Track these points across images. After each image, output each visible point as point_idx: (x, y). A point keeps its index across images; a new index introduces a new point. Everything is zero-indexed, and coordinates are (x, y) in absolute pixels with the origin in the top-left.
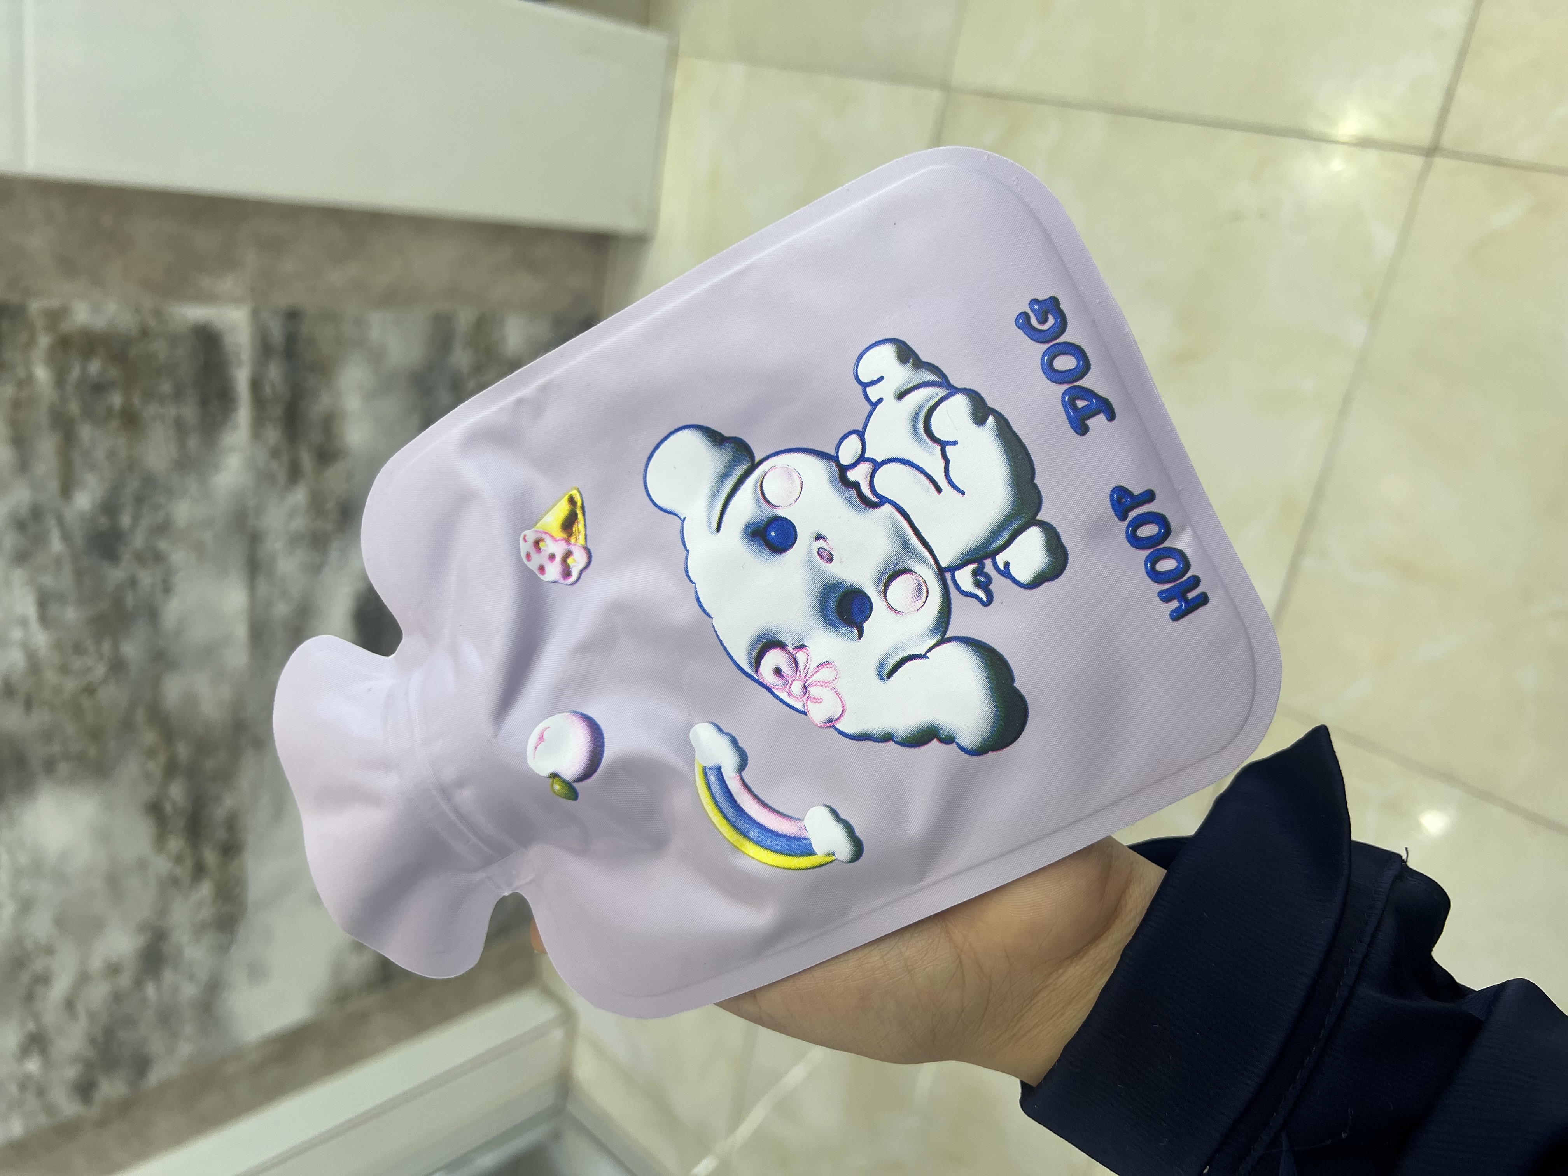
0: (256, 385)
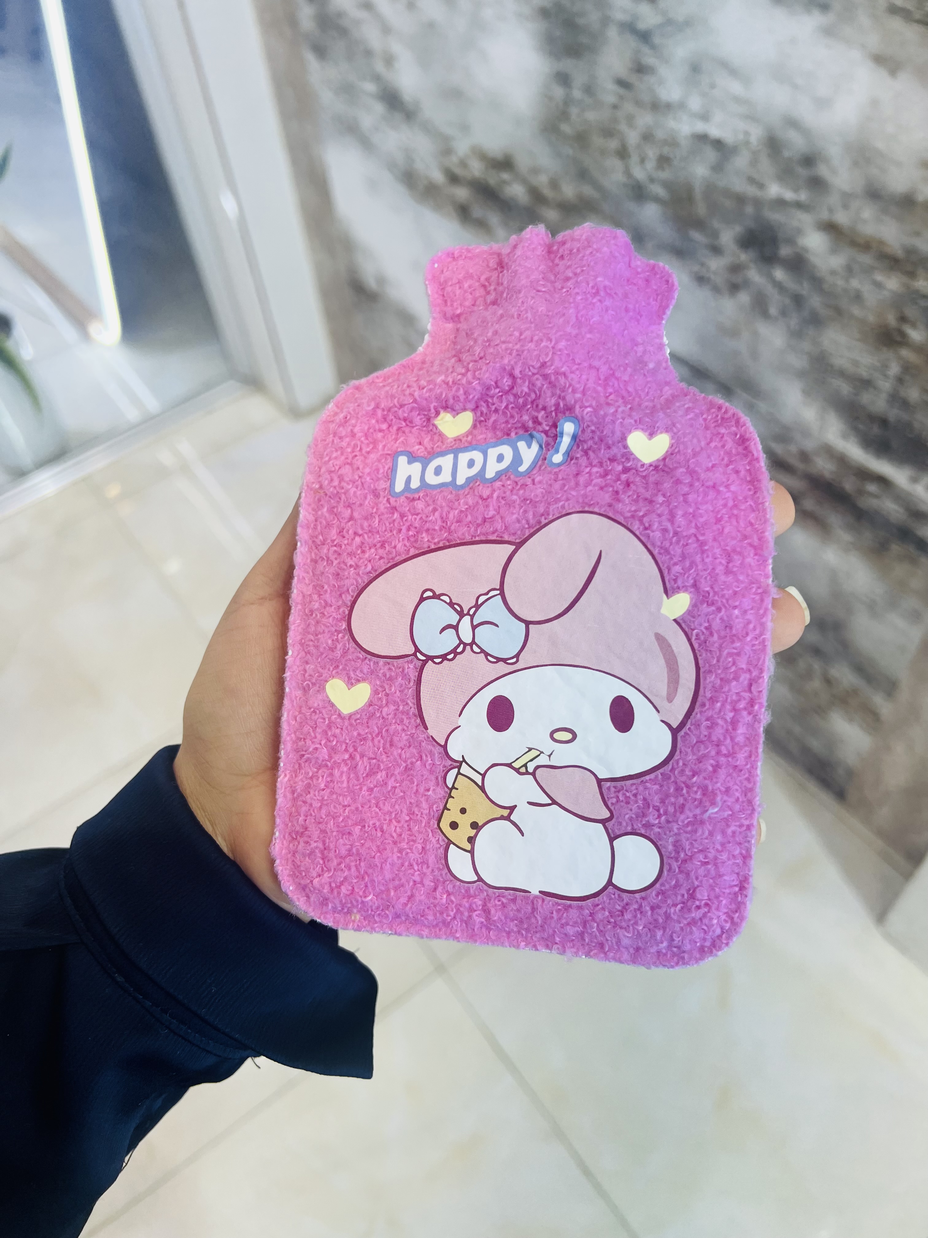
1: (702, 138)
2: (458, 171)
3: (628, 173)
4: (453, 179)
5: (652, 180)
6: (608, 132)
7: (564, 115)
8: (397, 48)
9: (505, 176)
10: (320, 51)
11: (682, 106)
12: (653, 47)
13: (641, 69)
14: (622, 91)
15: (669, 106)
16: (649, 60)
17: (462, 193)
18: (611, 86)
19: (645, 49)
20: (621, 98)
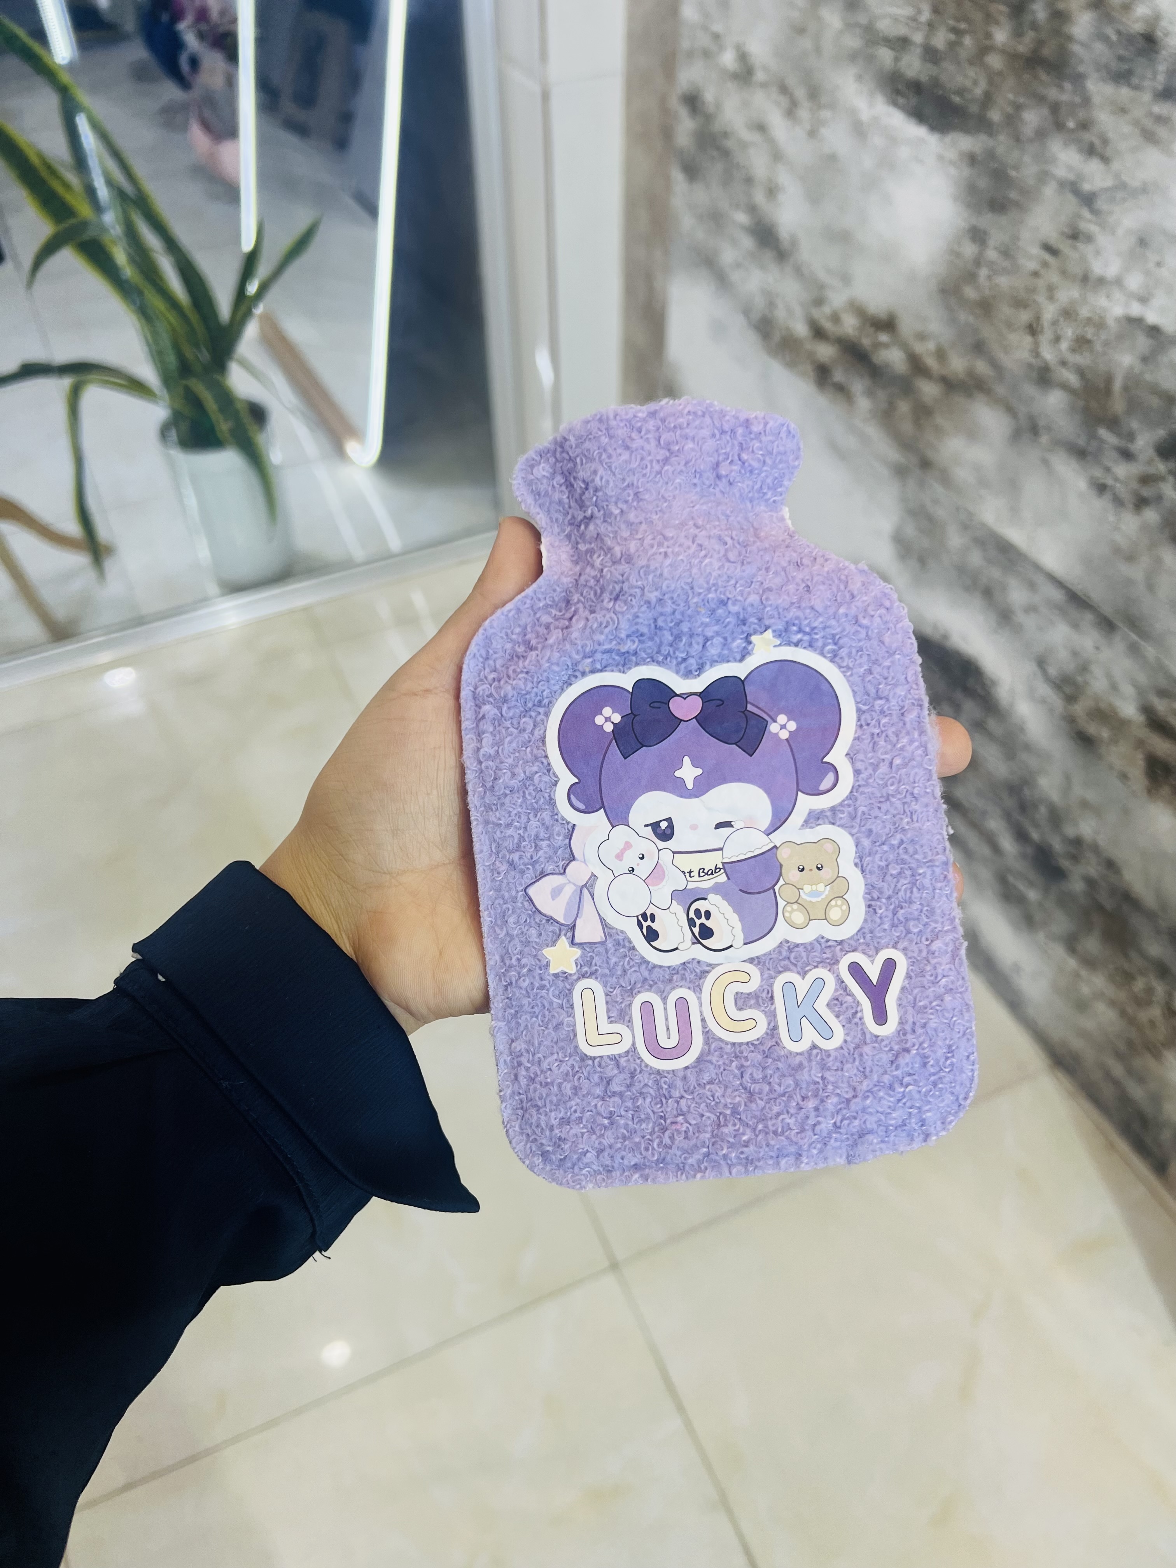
1: (1135, 322)
2: (828, 325)
3: (1036, 352)
4: (819, 333)
5: (1064, 363)
6: (1020, 304)
7: (971, 277)
8: (784, 178)
9: (884, 338)
10: (692, 171)
11: (1118, 282)
12: (1095, 212)
13: (1075, 235)
14: (1047, 257)
15: (1101, 281)
16: (1089, 225)
17: (825, 352)
18: (1036, 250)
19: (1086, 213)
20: (1045, 264)
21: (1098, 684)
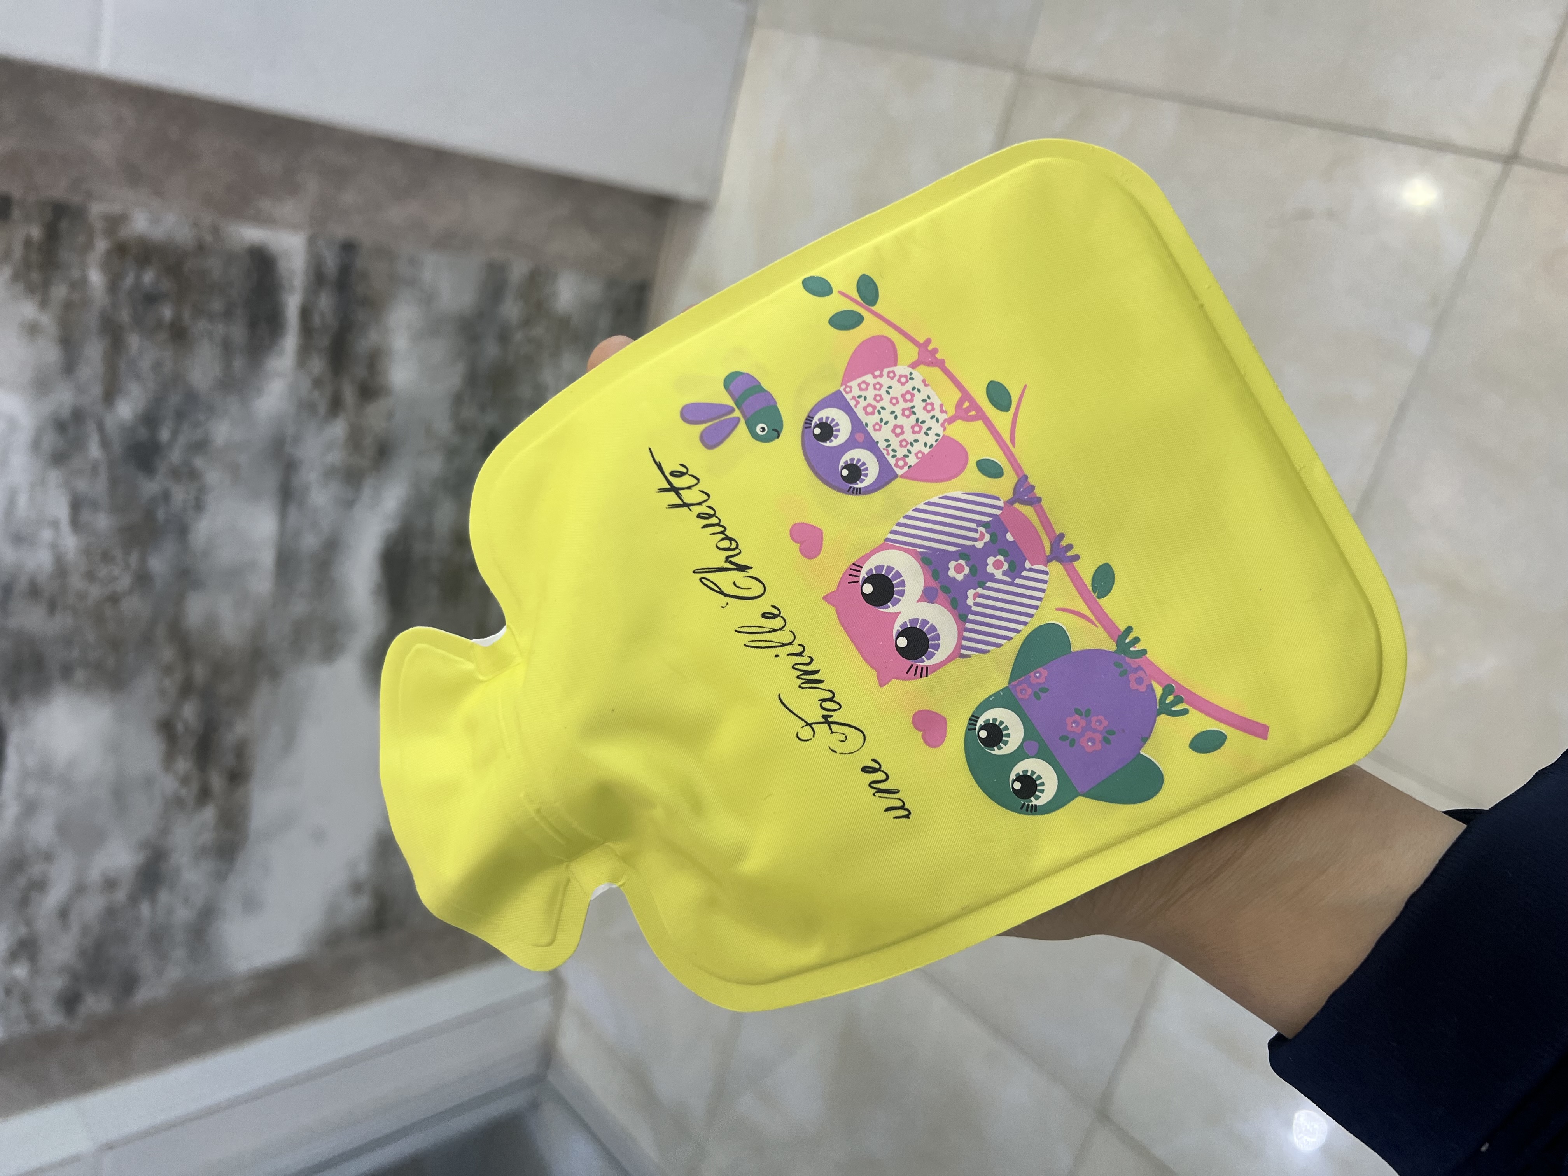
0: (305, 313)
1: (76, 523)
3: (130, 592)
5: (127, 567)
7: (100, 666)
11: (53, 547)
13: (34, 592)
14: (59, 608)
15: (57, 560)
17: (217, 781)
18: (58, 619)
19: (17, 589)
20: (65, 607)
21: (337, 457)
